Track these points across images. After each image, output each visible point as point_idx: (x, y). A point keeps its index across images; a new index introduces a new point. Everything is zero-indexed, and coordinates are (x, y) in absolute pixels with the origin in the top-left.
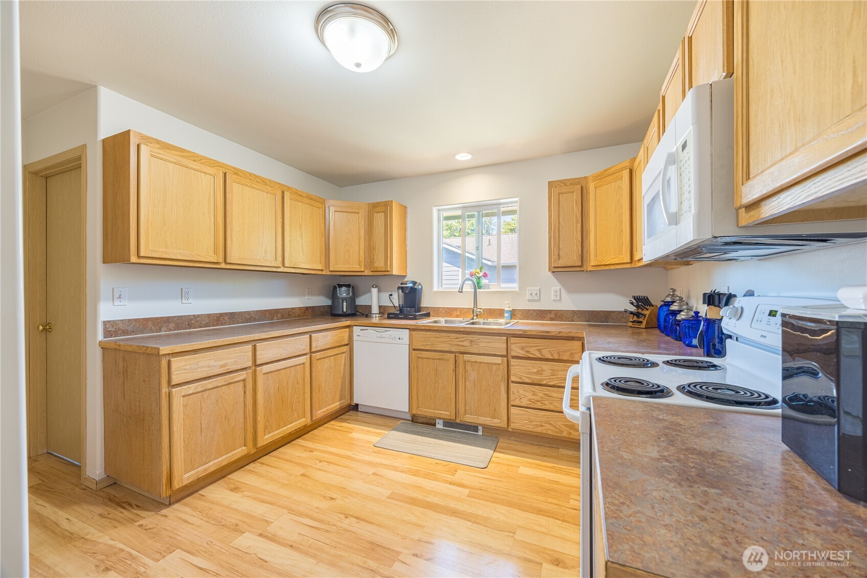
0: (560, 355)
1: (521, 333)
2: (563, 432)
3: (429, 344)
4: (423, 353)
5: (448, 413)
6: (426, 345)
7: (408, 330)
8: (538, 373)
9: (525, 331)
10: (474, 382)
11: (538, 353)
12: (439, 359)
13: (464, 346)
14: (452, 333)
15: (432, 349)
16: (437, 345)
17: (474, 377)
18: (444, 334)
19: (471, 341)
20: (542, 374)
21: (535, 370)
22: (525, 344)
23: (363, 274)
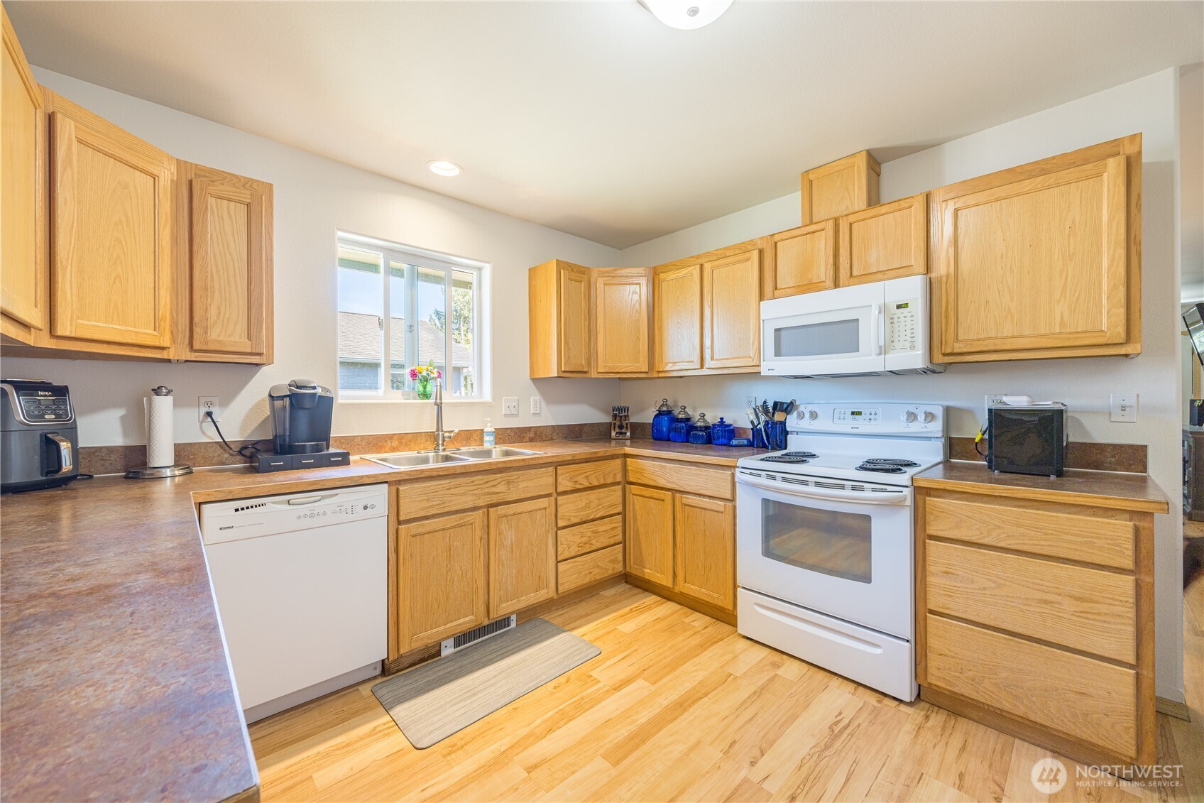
0: (605, 479)
1: (570, 458)
2: (609, 569)
3: (435, 503)
4: (423, 525)
5: (472, 617)
6: (430, 507)
7: (386, 485)
8: (587, 507)
9: (574, 455)
10: (512, 548)
11: (586, 481)
12: (455, 527)
13: (498, 493)
14: (476, 475)
15: (446, 510)
16: (451, 501)
17: (512, 539)
18: (462, 480)
19: (509, 482)
20: (589, 507)
21: (583, 504)
22: (573, 473)
23: (164, 355)
